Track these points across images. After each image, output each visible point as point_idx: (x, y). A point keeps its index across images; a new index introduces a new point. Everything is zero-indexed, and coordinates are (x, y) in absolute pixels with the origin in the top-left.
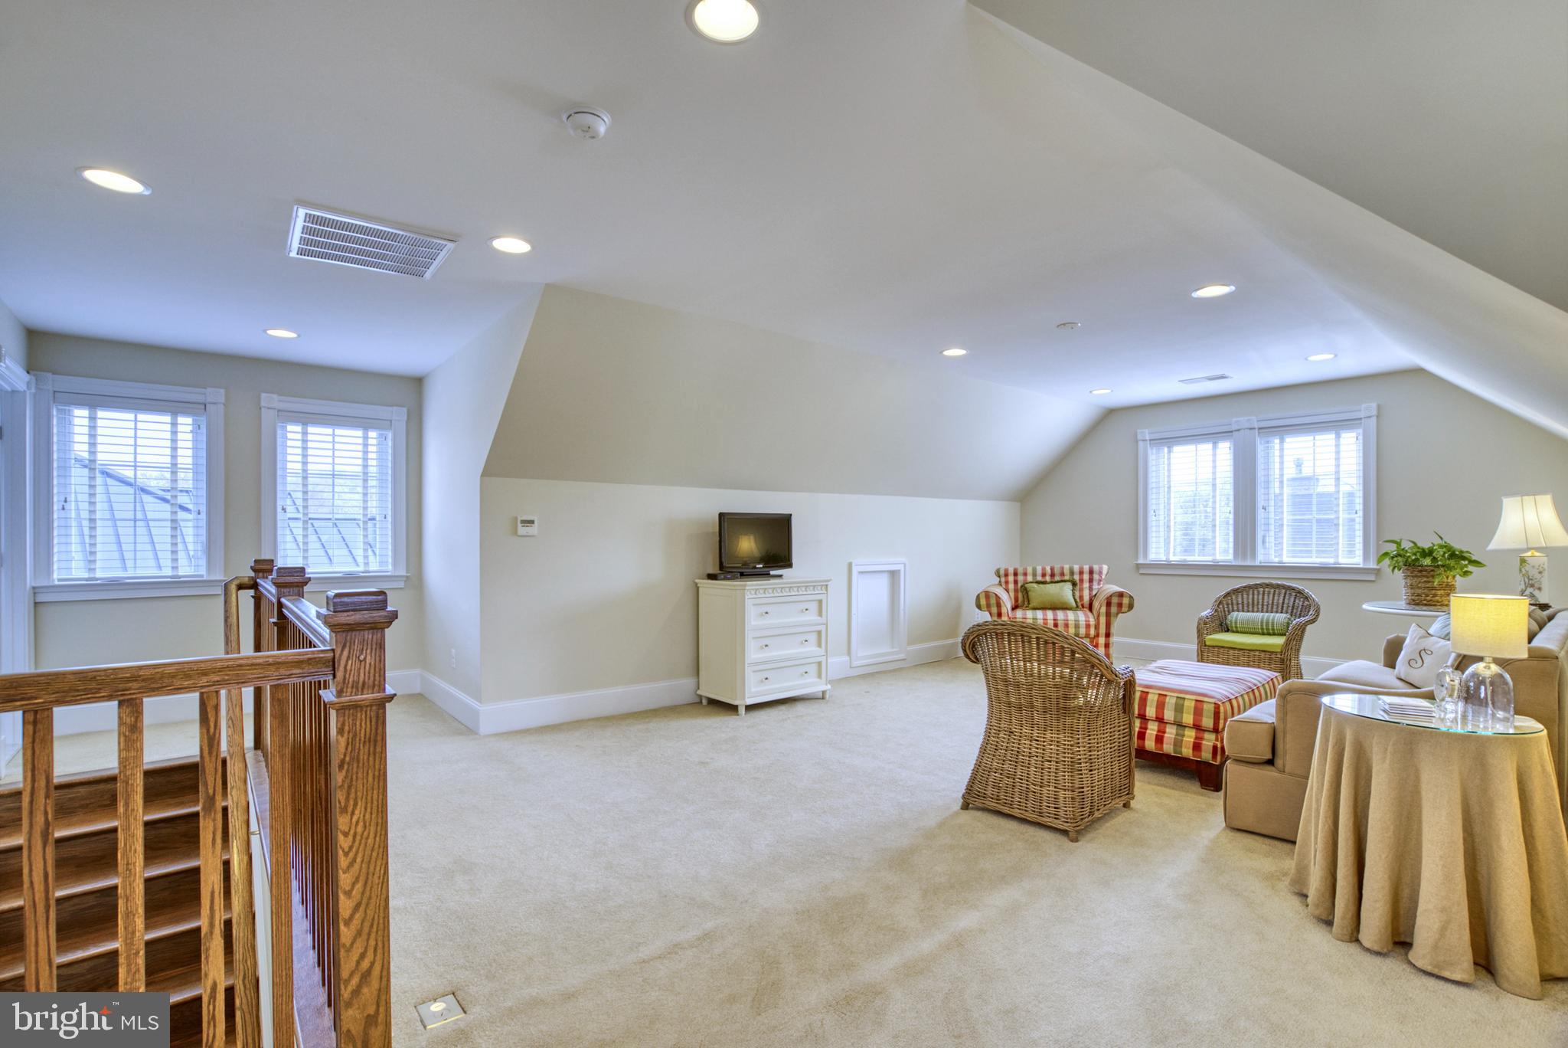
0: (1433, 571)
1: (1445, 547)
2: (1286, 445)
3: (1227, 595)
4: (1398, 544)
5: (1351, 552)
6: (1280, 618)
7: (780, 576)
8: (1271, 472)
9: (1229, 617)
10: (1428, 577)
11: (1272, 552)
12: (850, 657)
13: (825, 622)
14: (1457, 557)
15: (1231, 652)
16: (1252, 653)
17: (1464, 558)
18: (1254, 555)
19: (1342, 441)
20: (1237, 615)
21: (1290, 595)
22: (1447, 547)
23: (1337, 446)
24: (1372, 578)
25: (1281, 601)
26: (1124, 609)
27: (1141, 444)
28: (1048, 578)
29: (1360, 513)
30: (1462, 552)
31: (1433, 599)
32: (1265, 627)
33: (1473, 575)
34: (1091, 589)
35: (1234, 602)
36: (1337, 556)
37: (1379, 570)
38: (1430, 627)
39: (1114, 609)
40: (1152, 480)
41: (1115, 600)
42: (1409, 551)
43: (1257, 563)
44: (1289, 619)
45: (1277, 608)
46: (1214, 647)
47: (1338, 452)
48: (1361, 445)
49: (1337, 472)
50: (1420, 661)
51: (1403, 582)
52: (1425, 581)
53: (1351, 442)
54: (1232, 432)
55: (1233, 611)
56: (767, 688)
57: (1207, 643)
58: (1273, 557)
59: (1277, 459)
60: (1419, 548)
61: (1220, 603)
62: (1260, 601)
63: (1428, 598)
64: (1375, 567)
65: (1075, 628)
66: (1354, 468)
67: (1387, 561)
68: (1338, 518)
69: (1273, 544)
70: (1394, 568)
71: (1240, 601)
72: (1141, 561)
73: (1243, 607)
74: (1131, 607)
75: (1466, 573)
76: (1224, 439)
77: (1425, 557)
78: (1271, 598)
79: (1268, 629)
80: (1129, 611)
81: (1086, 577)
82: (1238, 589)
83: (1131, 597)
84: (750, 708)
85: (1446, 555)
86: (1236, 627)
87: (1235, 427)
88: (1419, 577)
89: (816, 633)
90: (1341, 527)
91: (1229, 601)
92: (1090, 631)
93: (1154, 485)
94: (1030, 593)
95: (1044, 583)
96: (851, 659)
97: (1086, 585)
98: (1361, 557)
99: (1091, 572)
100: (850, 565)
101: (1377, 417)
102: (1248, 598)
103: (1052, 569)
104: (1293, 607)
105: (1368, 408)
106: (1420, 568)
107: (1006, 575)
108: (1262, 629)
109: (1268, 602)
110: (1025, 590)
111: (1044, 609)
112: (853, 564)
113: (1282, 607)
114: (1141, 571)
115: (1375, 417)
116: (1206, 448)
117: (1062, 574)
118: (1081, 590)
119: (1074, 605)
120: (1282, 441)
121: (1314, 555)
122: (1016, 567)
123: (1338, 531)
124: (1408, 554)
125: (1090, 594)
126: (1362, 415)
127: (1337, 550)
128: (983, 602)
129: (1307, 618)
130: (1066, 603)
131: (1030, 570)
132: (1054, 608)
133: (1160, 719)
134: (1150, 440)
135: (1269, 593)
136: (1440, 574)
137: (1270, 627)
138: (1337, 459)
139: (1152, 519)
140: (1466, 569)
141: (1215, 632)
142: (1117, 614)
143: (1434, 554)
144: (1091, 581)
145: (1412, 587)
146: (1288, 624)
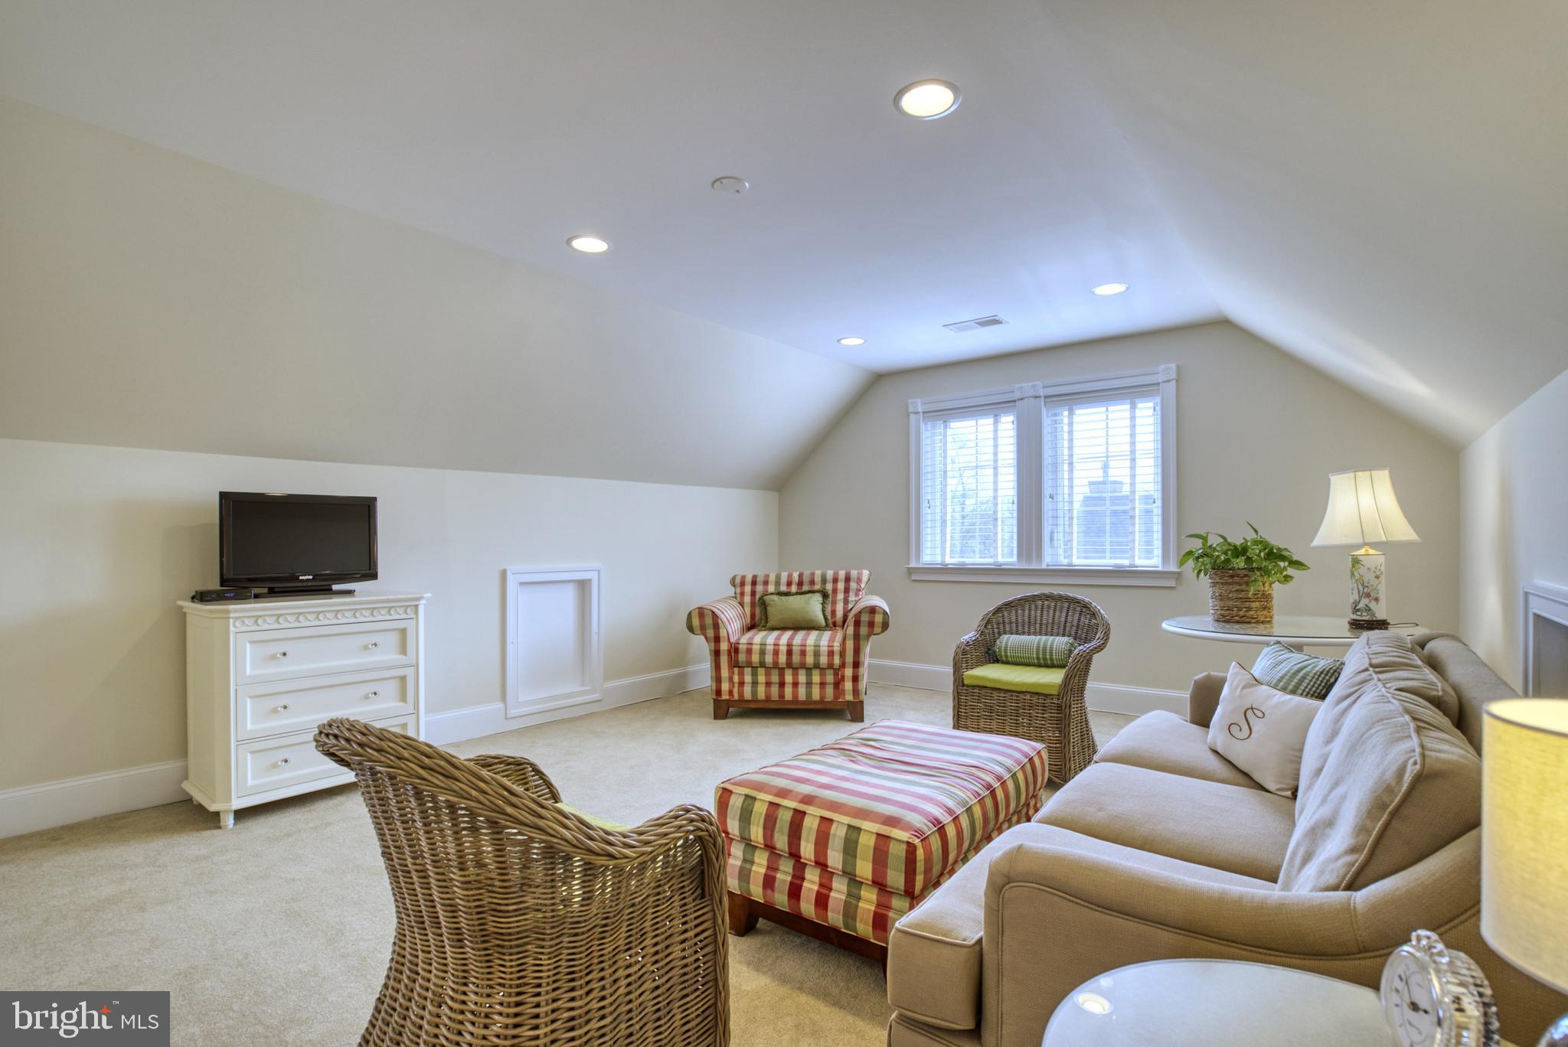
0: (1246, 576)
1: (1261, 542)
2: (1076, 419)
3: (998, 610)
4: (1204, 539)
5: (1149, 553)
6: (1060, 642)
7: (350, 593)
8: (1059, 452)
9: (998, 642)
10: (1240, 585)
11: (1061, 551)
12: (506, 704)
13: (414, 662)
14: (1275, 555)
15: (995, 694)
16: (1022, 696)
17: (1283, 558)
18: (1040, 556)
19: (1138, 413)
20: (1008, 639)
21: (1074, 610)
22: (1263, 544)
23: (1133, 418)
24: (1172, 583)
25: (1063, 619)
26: (877, 629)
27: (913, 417)
28: (794, 589)
29: (1159, 503)
30: (1279, 549)
31: (1248, 614)
32: (1041, 656)
33: (1294, 580)
34: (846, 601)
35: (1007, 620)
36: (1134, 557)
37: (1179, 574)
38: (1252, 665)
39: (864, 630)
40: (926, 461)
41: (865, 618)
42: (1218, 548)
43: (1044, 567)
44: (1072, 645)
45: (1059, 628)
46: (974, 687)
47: (1133, 426)
48: (1159, 417)
49: (1133, 452)
50: (1245, 727)
51: (1209, 592)
52: (1237, 590)
53: (1147, 412)
54: (1015, 401)
55: (1005, 633)
56: (287, 775)
57: (966, 682)
58: (1062, 558)
59: (1066, 436)
60: (1230, 544)
61: (989, 622)
62: (1038, 618)
63: (1241, 613)
64: (1176, 570)
65: (815, 655)
66: (1151, 446)
67: (1191, 563)
68: (1134, 509)
69: (1062, 543)
70: (1200, 571)
71: (1014, 619)
72: (913, 565)
73: (1017, 626)
74: (885, 626)
75: (1287, 578)
76: (1007, 412)
77: (1237, 557)
78: (1051, 615)
79: (1045, 659)
80: (882, 632)
81: (841, 586)
82: (1011, 602)
83: (885, 613)
84: (241, 815)
85: (1262, 554)
86: (1006, 656)
87: (1017, 395)
88: (1230, 584)
89: (398, 680)
90: (1137, 521)
91: (1000, 619)
92: (833, 659)
93: (929, 469)
94: (769, 608)
95: (787, 594)
96: (506, 707)
97: (840, 596)
98: (1160, 558)
99: (848, 579)
100: (504, 573)
101: (1177, 381)
102: (1023, 615)
103: (801, 576)
104: (1078, 627)
105: (1166, 370)
106: (1231, 572)
107: (743, 584)
108: (1038, 658)
109: (1048, 620)
110: (764, 605)
111: (784, 629)
112: (509, 573)
113: (1065, 626)
114: (914, 577)
115: (1174, 382)
116: (986, 423)
117: (812, 582)
118: (834, 603)
119: (823, 622)
120: (1071, 413)
121: (1108, 555)
122: (755, 573)
123: (1134, 524)
124: (1217, 553)
125: (844, 608)
126: (1160, 378)
127: (1133, 549)
128: (696, 622)
129: (1093, 644)
130: (812, 621)
131: (772, 578)
132: (797, 628)
133: (821, 864)
134: (924, 413)
135: (1049, 607)
136: (1255, 581)
137: (1048, 657)
138: (1133, 435)
139: (925, 511)
140: (1285, 573)
141: (980, 663)
142: (869, 636)
143: (1248, 554)
144: (847, 590)
145: (1221, 598)
146: (1070, 652)
